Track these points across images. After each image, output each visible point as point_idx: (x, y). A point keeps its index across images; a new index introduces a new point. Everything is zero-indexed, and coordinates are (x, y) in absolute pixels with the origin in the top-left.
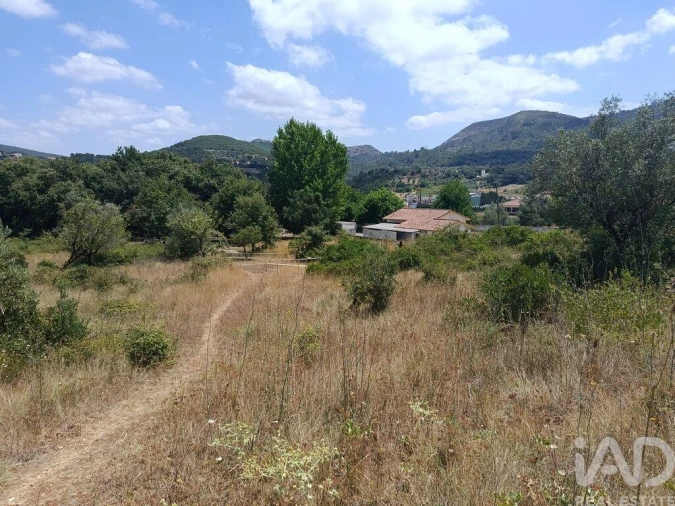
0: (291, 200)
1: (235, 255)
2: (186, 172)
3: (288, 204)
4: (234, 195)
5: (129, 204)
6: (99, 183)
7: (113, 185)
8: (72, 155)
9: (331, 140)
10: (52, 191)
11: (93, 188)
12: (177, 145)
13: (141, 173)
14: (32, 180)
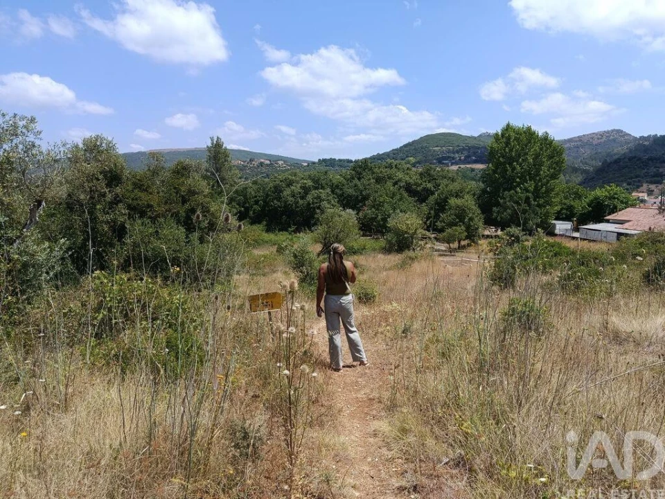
0: (501, 201)
1: (442, 251)
2: (408, 179)
3: (498, 204)
4: (447, 198)
5: (362, 206)
6: (341, 189)
7: (351, 191)
8: (319, 160)
9: (546, 141)
10: (309, 198)
11: (336, 194)
12: (406, 146)
13: (372, 181)
14: (296, 188)
